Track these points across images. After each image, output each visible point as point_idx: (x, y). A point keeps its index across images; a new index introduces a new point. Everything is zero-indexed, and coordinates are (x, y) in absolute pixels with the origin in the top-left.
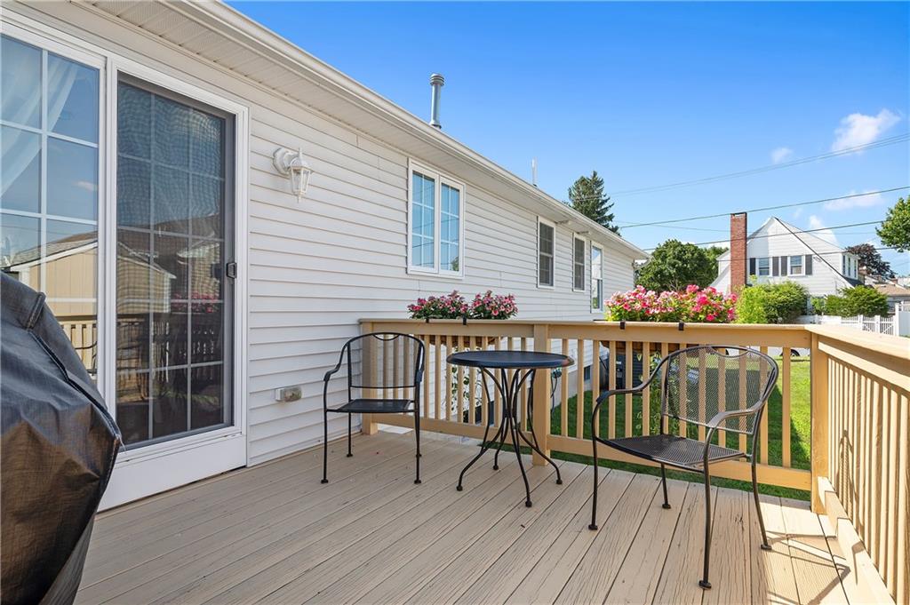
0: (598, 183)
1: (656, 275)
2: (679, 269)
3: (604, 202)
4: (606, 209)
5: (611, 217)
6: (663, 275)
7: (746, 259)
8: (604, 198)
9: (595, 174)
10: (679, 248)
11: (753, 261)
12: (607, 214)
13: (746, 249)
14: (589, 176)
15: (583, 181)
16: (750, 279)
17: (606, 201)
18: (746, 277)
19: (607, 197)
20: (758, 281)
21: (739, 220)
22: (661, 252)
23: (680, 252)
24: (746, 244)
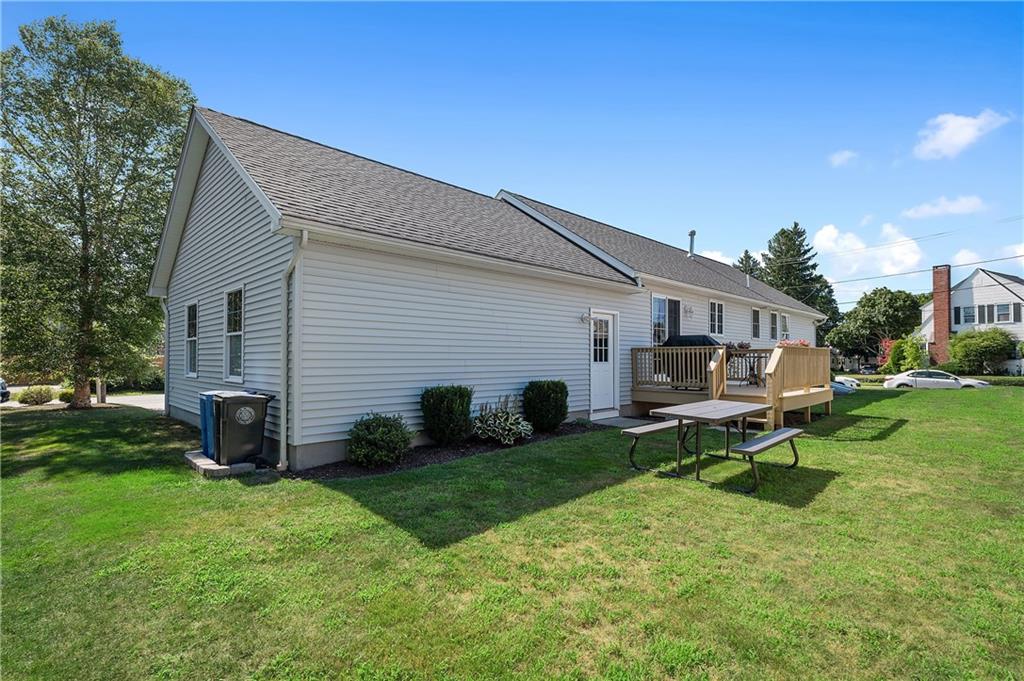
0: (800, 234)
1: (864, 321)
2: (888, 317)
3: (806, 252)
4: (809, 259)
5: (814, 266)
6: (872, 322)
7: (950, 309)
8: (806, 248)
9: (796, 225)
10: (889, 296)
11: (957, 310)
12: (810, 263)
13: (949, 299)
14: (790, 227)
15: (783, 232)
16: (955, 327)
17: (809, 250)
18: (950, 324)
19: (810, 247)
20: (962, 329)
21: (941, 272)
22: (870, 300)
23: (891, 300)
24: (949, 294)
